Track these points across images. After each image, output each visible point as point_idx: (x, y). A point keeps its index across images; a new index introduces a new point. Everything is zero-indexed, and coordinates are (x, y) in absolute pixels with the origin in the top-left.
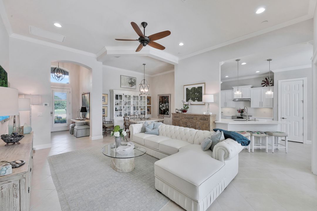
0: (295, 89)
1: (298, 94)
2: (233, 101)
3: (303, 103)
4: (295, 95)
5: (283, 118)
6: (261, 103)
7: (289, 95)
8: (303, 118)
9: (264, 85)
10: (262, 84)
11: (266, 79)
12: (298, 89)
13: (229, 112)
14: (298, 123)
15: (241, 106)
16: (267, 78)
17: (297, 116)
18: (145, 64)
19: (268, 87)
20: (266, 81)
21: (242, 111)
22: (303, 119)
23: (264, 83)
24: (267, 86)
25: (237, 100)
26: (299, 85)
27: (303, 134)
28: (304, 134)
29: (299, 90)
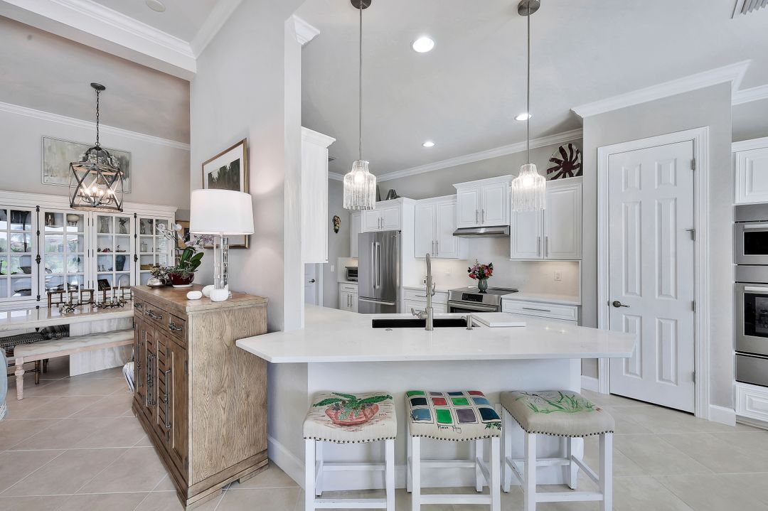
0: (660, 182)
1: (672, 204)
2: (456, 237)
3: (693, 237)
4: (660, 205)
5: (616, 304)
6: (543, 244)
7: (637, 207)
8: (694, 304)
9: (555, 173)
10: (550, 171)
11: (562, 150)
12: (672, 181)
13: (448, 275)
14: (672, 324)
15: (484, 252)
16: (566, 148)
17: (670, 296)
18: (103, 88)
19: (568, 178)
20: (560, 157)
21: (482, 273)
22: (694, 308)
23: (556, 169)
24: (564, 177)
25: (482, 231)
26: (676, 160)
27: (694, 373)
28: (697, 375)
29: (675, 184)
